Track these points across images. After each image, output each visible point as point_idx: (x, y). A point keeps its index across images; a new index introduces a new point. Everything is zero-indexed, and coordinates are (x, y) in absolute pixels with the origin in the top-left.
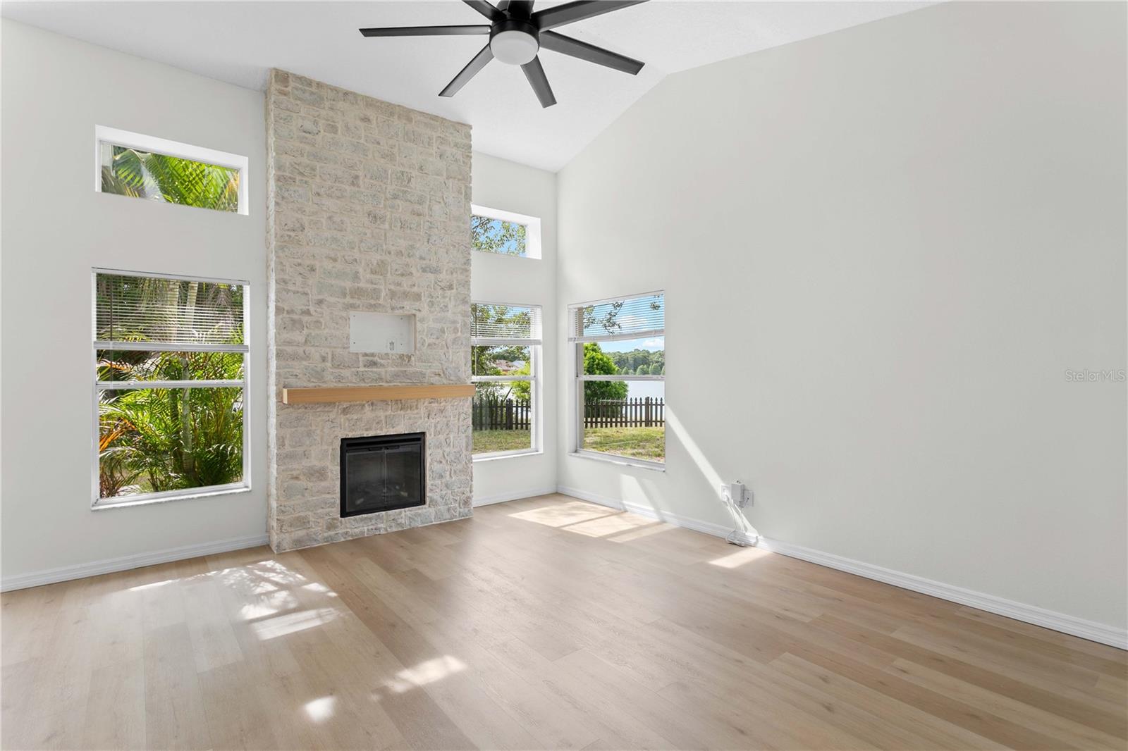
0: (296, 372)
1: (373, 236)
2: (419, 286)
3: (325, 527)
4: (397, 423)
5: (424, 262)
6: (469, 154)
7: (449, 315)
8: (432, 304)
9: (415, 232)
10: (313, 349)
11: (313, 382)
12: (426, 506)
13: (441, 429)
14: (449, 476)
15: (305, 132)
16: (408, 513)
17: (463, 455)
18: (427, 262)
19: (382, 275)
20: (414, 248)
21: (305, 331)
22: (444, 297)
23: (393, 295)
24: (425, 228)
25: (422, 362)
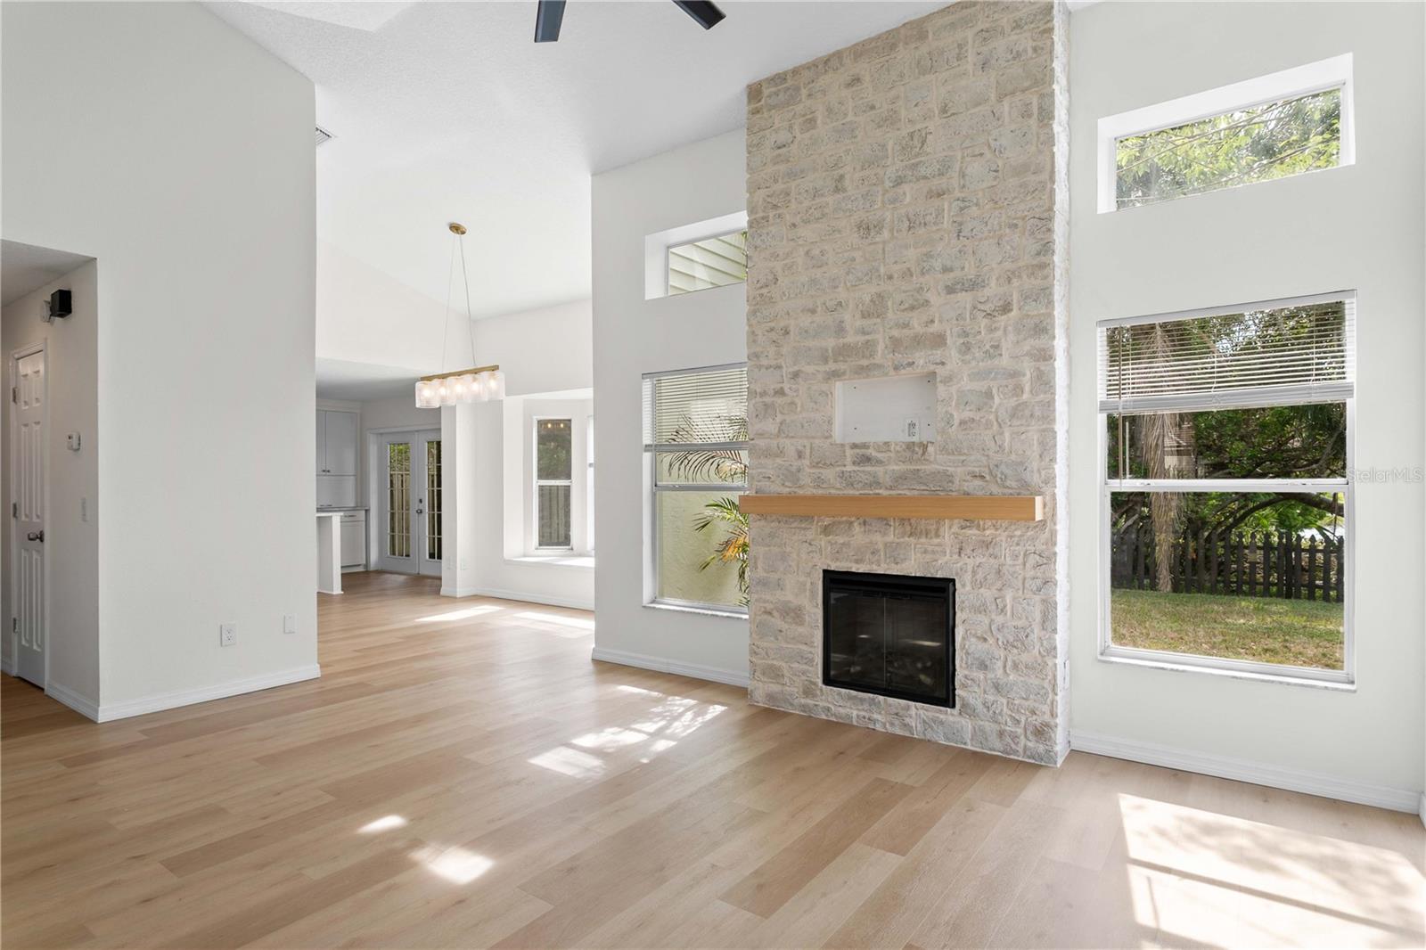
0: (770, 473)
1: (866, 259)
2: (940, 321)
3: (801, 690)
4: (902, 556)
5: (952, 275)
6: (1049, 25)
7: (1005, 361)
8: (966, 348)
9: (934, 228)
10: (788, 441)
11: (786, 486)
12: (956, 711)
13: (985, 579)
14: (1001, 671)
15: (779, 148)
16: (921, 712)
17: (1034, 637)
18: (957, 274)
19: (878, 317)
20: (932, 257)
21: (779, 418)
22: (991, 330)
23: (896, 344)
24: (952, 214)
25: (949, 454)
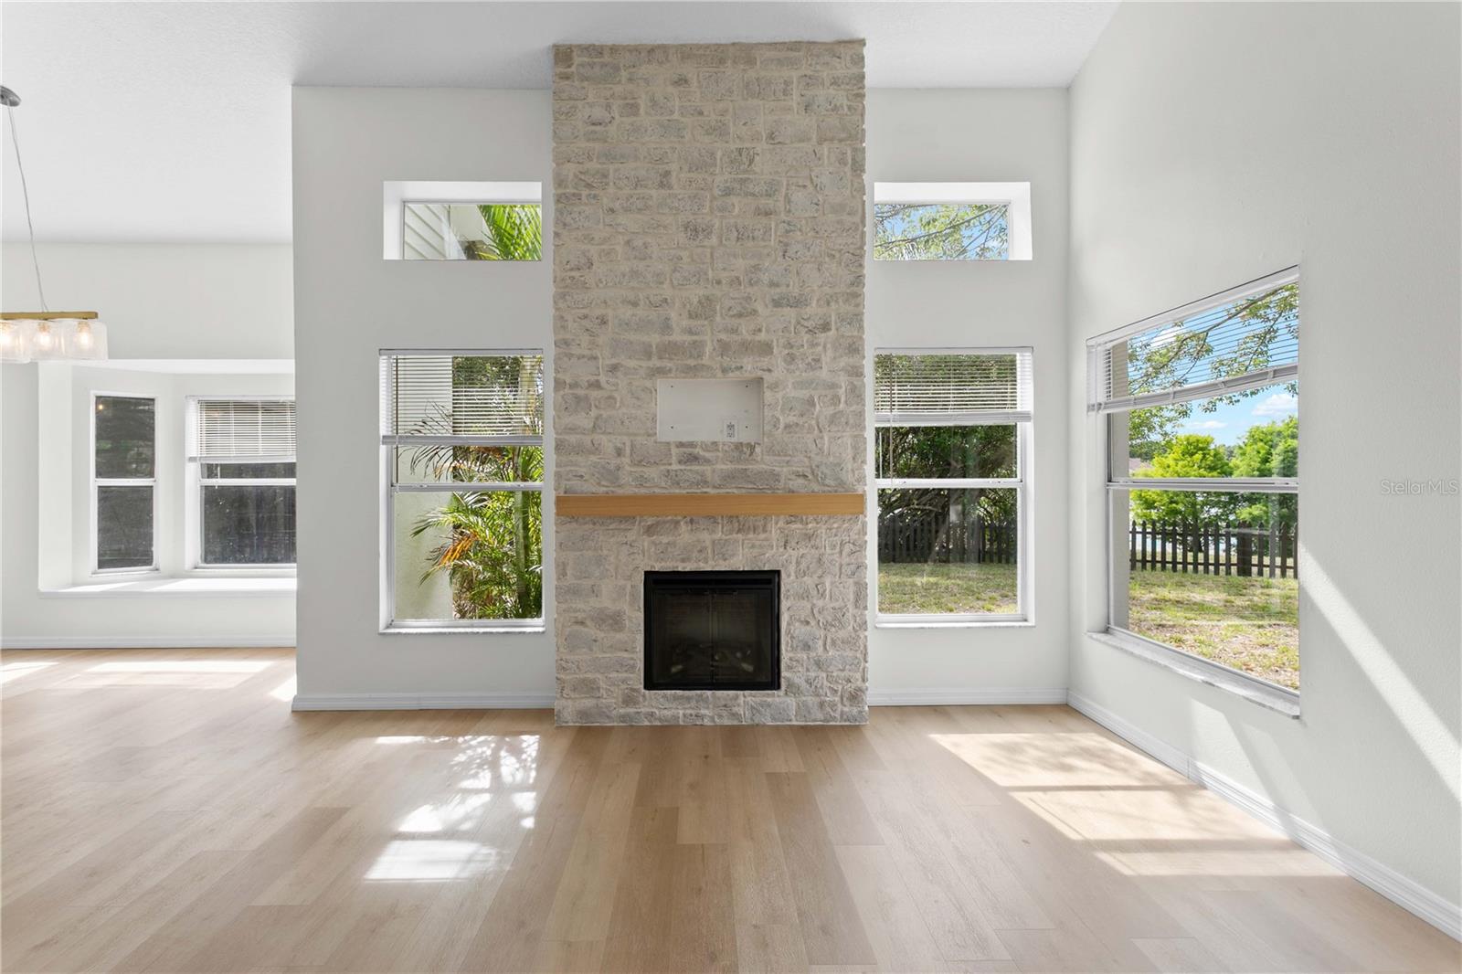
0: (582, 471)
1: (693, 260)
2: (767, 331)
3: (620, 700)
4: (730, 552)
5: (778, 290)
6: (860, 91)
7: (824, 374)
8: (791, 359)
9: (762, 244)
10: (604, 438)
11: (604, 486)
12: (781, 692)
13: (808, 568)
14: (822, 648)
15: (593, 124)
16: (749, 699)
17: (849, 615)
18: (783, 289)
19: (706, 319)
20: (760, 270)
21: (594, 413)
22: (813, 345)
23: (724, 348)
24: (778, 234)
25: (775, 455)
